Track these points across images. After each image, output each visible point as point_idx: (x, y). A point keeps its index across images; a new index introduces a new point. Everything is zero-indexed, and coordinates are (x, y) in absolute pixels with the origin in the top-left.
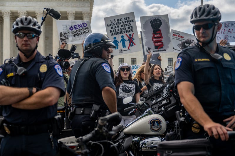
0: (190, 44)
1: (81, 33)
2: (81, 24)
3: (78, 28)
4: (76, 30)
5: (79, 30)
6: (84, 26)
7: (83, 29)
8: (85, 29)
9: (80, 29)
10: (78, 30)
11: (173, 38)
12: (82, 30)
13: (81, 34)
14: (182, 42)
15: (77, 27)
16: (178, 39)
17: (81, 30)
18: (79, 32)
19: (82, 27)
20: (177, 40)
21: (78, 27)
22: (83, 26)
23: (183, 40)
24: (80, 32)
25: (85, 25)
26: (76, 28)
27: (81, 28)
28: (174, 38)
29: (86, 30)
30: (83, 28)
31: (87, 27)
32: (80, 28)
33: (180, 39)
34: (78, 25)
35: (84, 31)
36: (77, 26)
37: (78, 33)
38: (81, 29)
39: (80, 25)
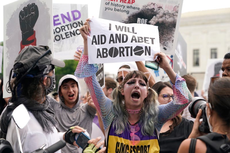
0: (152, 18)
1: (66, 33)
2: (68, 13)
3: (60, 24)
4: (56, 27)
5: (63, 28)
6: (75, 19)
7: (72, 26)
8: (75, 25)
9: (64, 25)
10: (59, 26)
11: (107, 6)
12: (69, 26)
13: (64, 36)
14: (129, 15)
15: (58, 20)
16: (119, 8)
17: (66, 28)
18: (61, 32)
19: (69, 19)
20: (118, 10)
21: (61, 21)
22: (72, 18)
23: (134, 8)
24: (63, 33)
25: (77, 15)
26: (56, 22)
27: (67, 22)
28: (109, 6)
29: (78, 28)
30: (73, 21)
31: (79, 20)
32: (64, 22)
33: (126, 9)
34: (62, 15)
35: (72, 31)
36: (60, 17)
37: (59, 34)
38: (67, 25)
39: (67, 16)
